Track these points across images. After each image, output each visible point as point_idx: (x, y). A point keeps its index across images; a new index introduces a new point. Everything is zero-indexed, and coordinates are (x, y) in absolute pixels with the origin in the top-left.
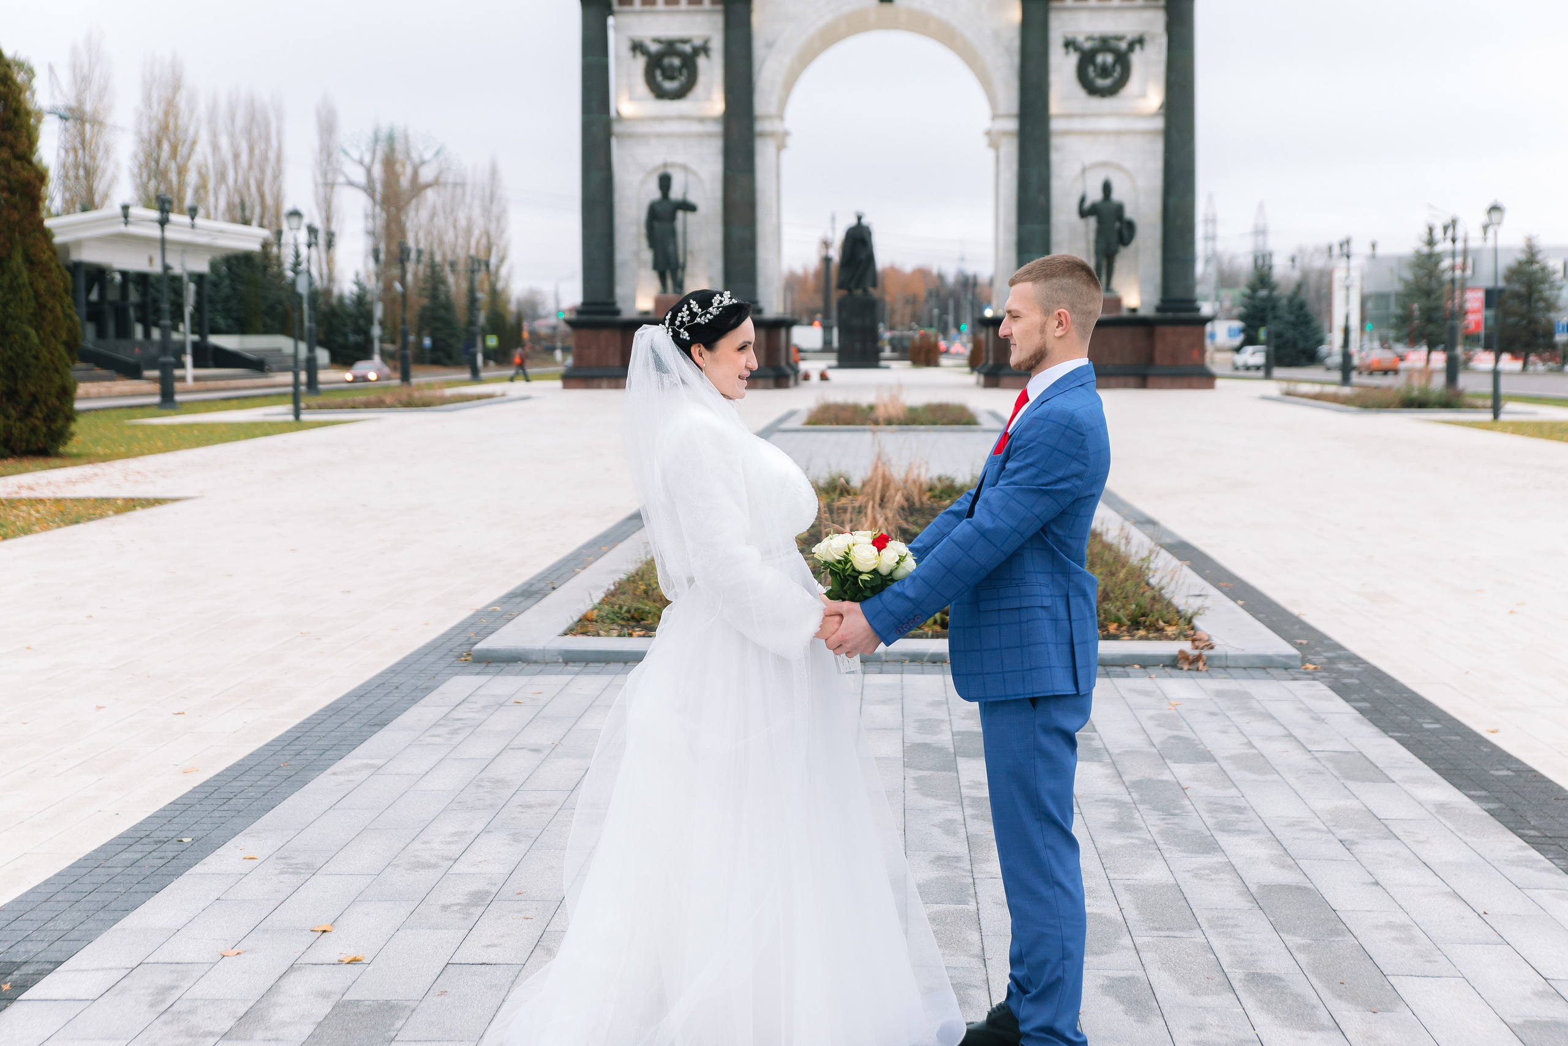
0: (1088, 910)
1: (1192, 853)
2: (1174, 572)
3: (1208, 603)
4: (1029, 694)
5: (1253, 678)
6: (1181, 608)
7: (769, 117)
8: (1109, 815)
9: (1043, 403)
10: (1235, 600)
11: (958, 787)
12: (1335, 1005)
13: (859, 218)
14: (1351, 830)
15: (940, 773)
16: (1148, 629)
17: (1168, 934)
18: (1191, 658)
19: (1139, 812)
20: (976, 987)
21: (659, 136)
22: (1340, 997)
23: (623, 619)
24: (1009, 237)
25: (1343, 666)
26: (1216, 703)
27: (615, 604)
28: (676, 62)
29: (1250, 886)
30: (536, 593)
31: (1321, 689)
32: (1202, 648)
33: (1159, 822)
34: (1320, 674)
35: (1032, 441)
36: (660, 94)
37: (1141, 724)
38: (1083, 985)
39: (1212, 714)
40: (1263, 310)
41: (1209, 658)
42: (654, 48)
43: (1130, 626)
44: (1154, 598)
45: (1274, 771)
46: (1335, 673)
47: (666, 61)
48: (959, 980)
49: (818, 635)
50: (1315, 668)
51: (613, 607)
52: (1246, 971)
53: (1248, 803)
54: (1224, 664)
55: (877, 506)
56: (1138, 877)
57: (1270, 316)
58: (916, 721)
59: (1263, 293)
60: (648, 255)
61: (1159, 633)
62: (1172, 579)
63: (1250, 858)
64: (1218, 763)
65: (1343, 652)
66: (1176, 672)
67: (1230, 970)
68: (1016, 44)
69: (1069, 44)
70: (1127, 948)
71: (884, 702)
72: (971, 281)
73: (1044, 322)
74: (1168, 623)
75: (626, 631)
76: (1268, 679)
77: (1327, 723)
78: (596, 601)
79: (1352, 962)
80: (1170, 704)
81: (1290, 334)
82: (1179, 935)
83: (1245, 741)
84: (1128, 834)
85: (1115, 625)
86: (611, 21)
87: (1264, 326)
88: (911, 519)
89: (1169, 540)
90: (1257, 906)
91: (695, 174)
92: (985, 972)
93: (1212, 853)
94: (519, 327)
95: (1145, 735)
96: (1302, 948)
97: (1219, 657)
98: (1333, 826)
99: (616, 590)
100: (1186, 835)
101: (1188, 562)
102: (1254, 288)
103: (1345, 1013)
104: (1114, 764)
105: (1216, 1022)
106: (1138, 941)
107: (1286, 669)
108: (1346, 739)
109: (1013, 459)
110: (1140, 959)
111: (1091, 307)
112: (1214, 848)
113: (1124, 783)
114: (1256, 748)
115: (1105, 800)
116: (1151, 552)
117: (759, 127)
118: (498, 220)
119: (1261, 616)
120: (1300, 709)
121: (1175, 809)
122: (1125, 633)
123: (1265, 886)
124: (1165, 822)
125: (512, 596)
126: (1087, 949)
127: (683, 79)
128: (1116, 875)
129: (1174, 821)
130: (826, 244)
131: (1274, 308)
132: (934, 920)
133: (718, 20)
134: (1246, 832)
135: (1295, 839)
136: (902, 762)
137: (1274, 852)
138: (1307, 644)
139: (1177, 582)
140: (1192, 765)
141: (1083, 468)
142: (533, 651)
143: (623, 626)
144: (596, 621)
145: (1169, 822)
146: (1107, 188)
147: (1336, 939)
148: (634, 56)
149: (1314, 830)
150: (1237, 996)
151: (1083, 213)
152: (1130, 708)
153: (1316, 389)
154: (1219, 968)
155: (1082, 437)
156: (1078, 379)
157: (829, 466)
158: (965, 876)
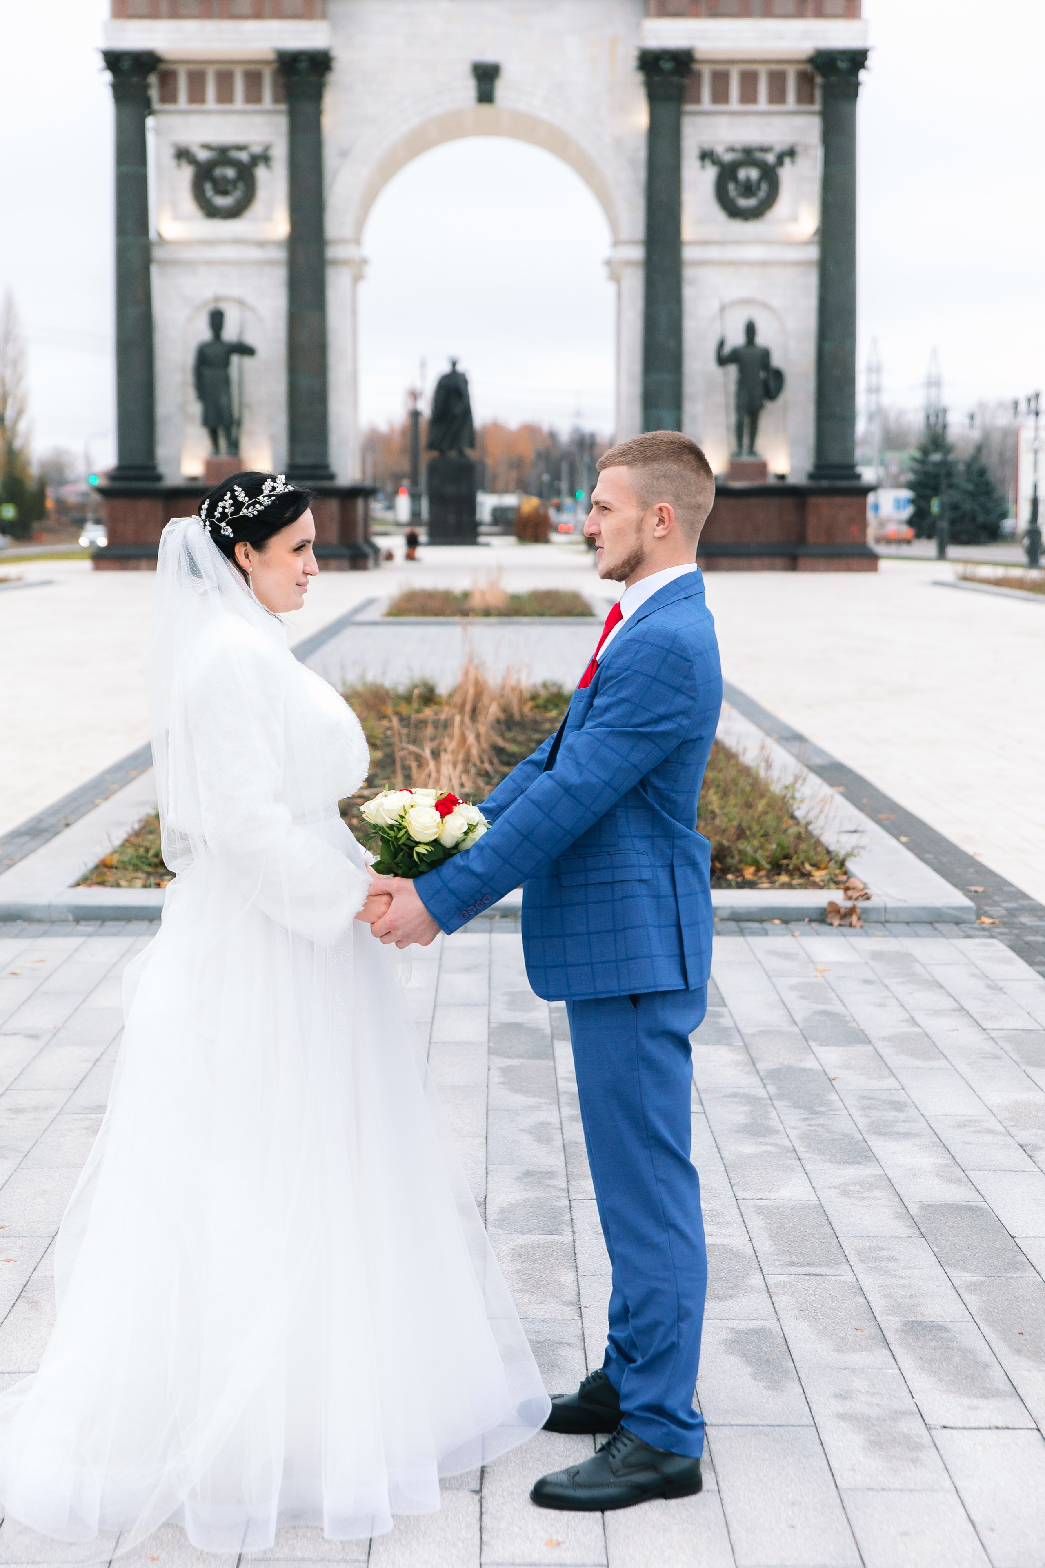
0: (708, 1240)
1: (840, 1163)
2: (824, 801)
3: (864, 840)
4: (625, 991)
5: (918, 935)
6: (832, 848)
7: (344, 241)
8: (739, 1114)
9: (639, 621)
10: (897, 837)
11: (555, 1080)
12: (1011, 1361)
13: (454, 364)
14: (1034, 1131)
15: (532, 1061)
16: (791, 873)
17: (809, 1271)
18: (842, 911)
19: (776, 1110)
20: (569, 1345)
21: (209, 263)
22: (1018, 1352)
23: (150, 865)
24: (633, 389)
25: (1026, 920)
26: (872, 969)
27: (140, 846)
28: (230, 173)
29: (909, 1206)
30: (45, 830)
31: (999, 948)
32: (857, 899)
33: (800, 1124)
34: (998, 930)
35: (626, 670)
36: (211, 212)
37: (780, 996)
38: (703, 1340)
39: (867, 982)
40: (936, 477)
41: (865, 910)
42: (203, 155)
43: (769, 871)
44: (799, 836)
45: (941, 1056)
46: (1017, 928)
47: (218, 172)
48: (549, 1337)
49: (359, 916)
50: (993, 923)
51: (137, 850)
52: (904, 1319)
53: (909, 1097)
54: (882, 918)
55: (467, 719)
56: (772, 1196)
57: (944, 483)
58: (507, 994)
59: (936, 457)
60: (196, 409)
61: (807, 882)
62: (821, 811)
63: (910, 1170)
64: (873, 1045)
65: (1025, 902)
66: (824, 928)
67: (884, 1318)
68: (641, 154)
69: (706, 156)
70: (757, 1290)
71: (467, 970)
72: (588, 440)
73: (641, 518)
74: (816, 866)
75: (152, 880)
76: (936, 936)
77: (1006, 994)
78: (117, 842)
79: (1033, 1305)
80: (816, 970)
81: (968, 505)
82: (822, 1273)
83: (907, 1016)
84: (761, 1139)
85: (752, 869)
86: (150, 122)
87: (936, 495)
88: (509, 735)
89: (818, 761)
90: (918, 1233)
91: (252, 309)
92: (580, 1324)
93: (864, 1163)
94: (41, 495)
95: (786, 1010)
96: (974, 1288)
97: (876, 910)
98: (1012, 1126)
99: (141, 829)
100: (833, 1140)
101: (842, 789)
102: (925, 451)
103: (1025, 1373)
104: (746, 1047)
105: (866, 1387)
106: (771, 1280)
107: (957, 924)
108: (1028, 1013)
109: (602, 694)
110: (773, 1304)
111: (700, 499)
112: (866, 1156)
113: (758, 1073)
114: (919, 1026)
115: (734, 1095)
116: (796, 778)
117: (332, 252)
118: (15, 363)
119: (929, 856)
120: (974, 975)
121: (820, 1106)
122: (764, 880)
123: (929, 1206)
124: (807, 1123)
125: (15, 834)
126: (709, 1292)
127: (238, 194)
128: (745, 1194)
129: (818, 1122)
130: (414, 395)
131: (949, 475)
132: (519, 1256)
133: (282, 122)
134: (906, 1135)
135: (966, 1143)
136: (486, 1048)
137: (940, 1161)
138: (984, 892)
139: (827, 817)
140: (841, 1048)
141: (690, 702)
142: (36, 908)
143: (149, 874)
144: (116, 868)
145: (813, 1122)
146: (750, 330)
147: (1015, 1276)
148: (179, 166)
149: (989, 1131)
150: (892, 1352)
151: (722, 361)
152: (767, 975)
153: (999, 572)
154: (871, 1316)
155: (688, 664)
156: (683, 589)
157: (410, 669)
158: (559, 1197)
